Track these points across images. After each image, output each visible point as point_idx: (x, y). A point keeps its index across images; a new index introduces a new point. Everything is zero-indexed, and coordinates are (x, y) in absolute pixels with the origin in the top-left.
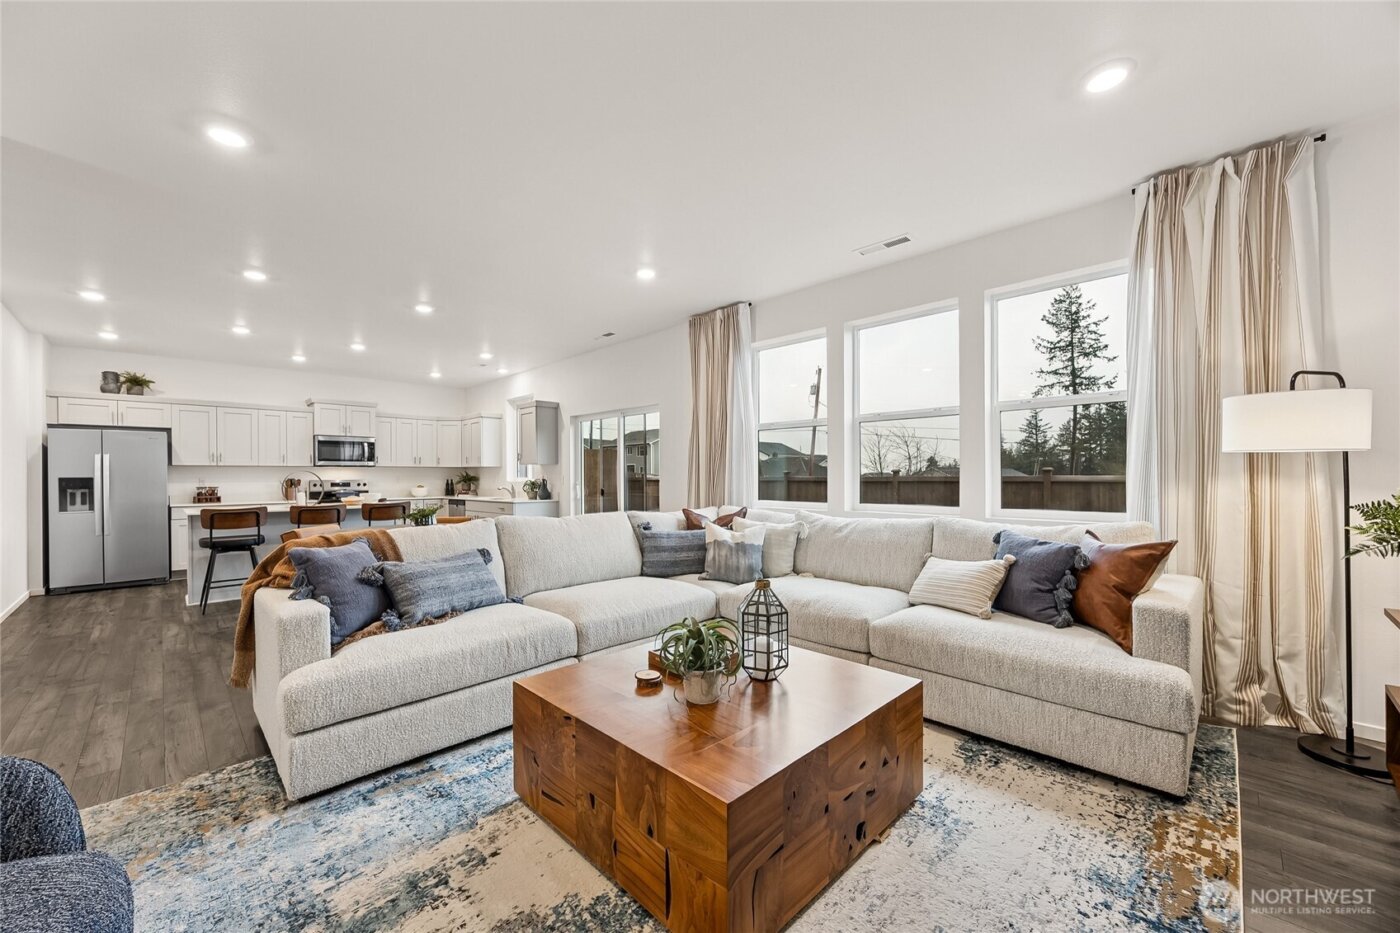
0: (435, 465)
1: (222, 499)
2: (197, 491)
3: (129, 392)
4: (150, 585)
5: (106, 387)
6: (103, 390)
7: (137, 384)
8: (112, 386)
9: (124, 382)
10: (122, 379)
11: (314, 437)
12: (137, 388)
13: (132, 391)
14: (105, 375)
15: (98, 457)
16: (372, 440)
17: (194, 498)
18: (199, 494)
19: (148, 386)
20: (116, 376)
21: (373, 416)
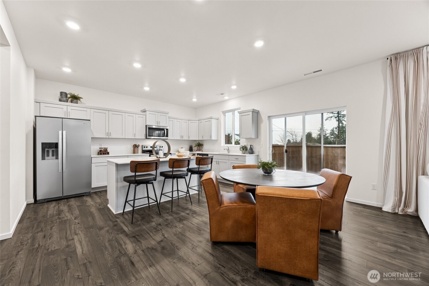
0: (188, 139)
1: (110, 153)
2: (99, 150)
3: (72, 102)
4: (83, 196)
5: (62, 99)
6: (60, 100)
7: (75, 98)
8: (65, 99)
9: (69, 98)
10: (69, 96)
11: (146, 126)
12: (75, 100)
13: (74, 102)
14: (61, 93)
15: (60, 132)
16: (168, 128)
17: (98, 153)
18: (100, 151)
19: (80, 100)
20: (66, 94)
21: (167, 118)
